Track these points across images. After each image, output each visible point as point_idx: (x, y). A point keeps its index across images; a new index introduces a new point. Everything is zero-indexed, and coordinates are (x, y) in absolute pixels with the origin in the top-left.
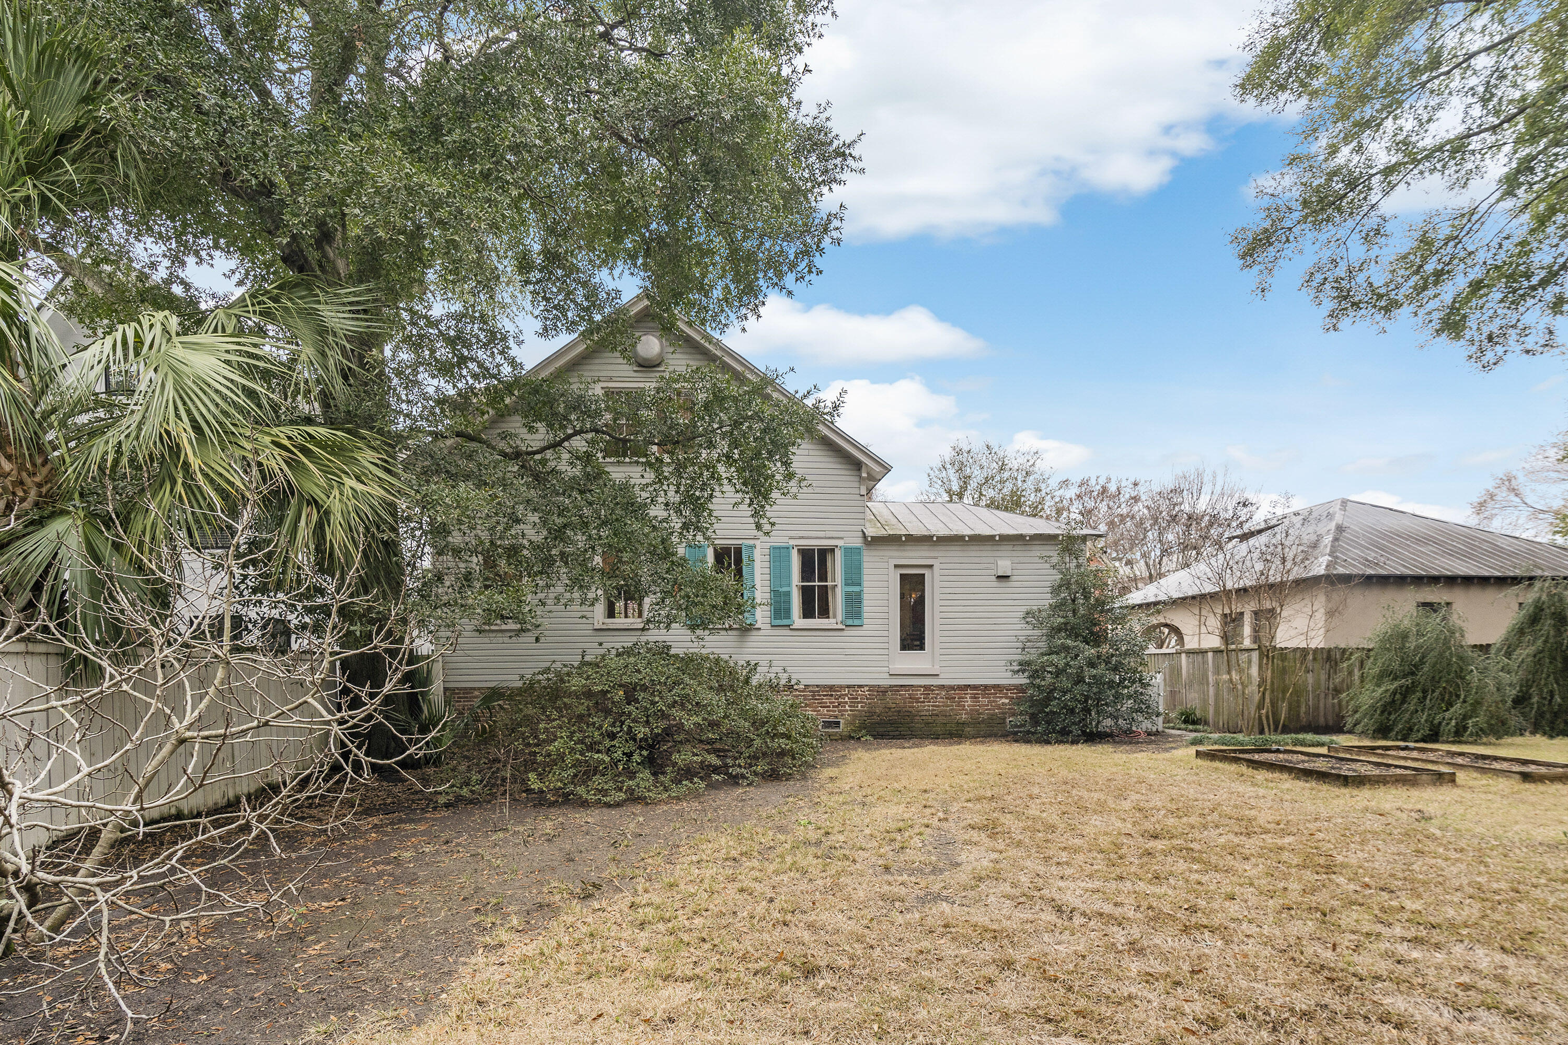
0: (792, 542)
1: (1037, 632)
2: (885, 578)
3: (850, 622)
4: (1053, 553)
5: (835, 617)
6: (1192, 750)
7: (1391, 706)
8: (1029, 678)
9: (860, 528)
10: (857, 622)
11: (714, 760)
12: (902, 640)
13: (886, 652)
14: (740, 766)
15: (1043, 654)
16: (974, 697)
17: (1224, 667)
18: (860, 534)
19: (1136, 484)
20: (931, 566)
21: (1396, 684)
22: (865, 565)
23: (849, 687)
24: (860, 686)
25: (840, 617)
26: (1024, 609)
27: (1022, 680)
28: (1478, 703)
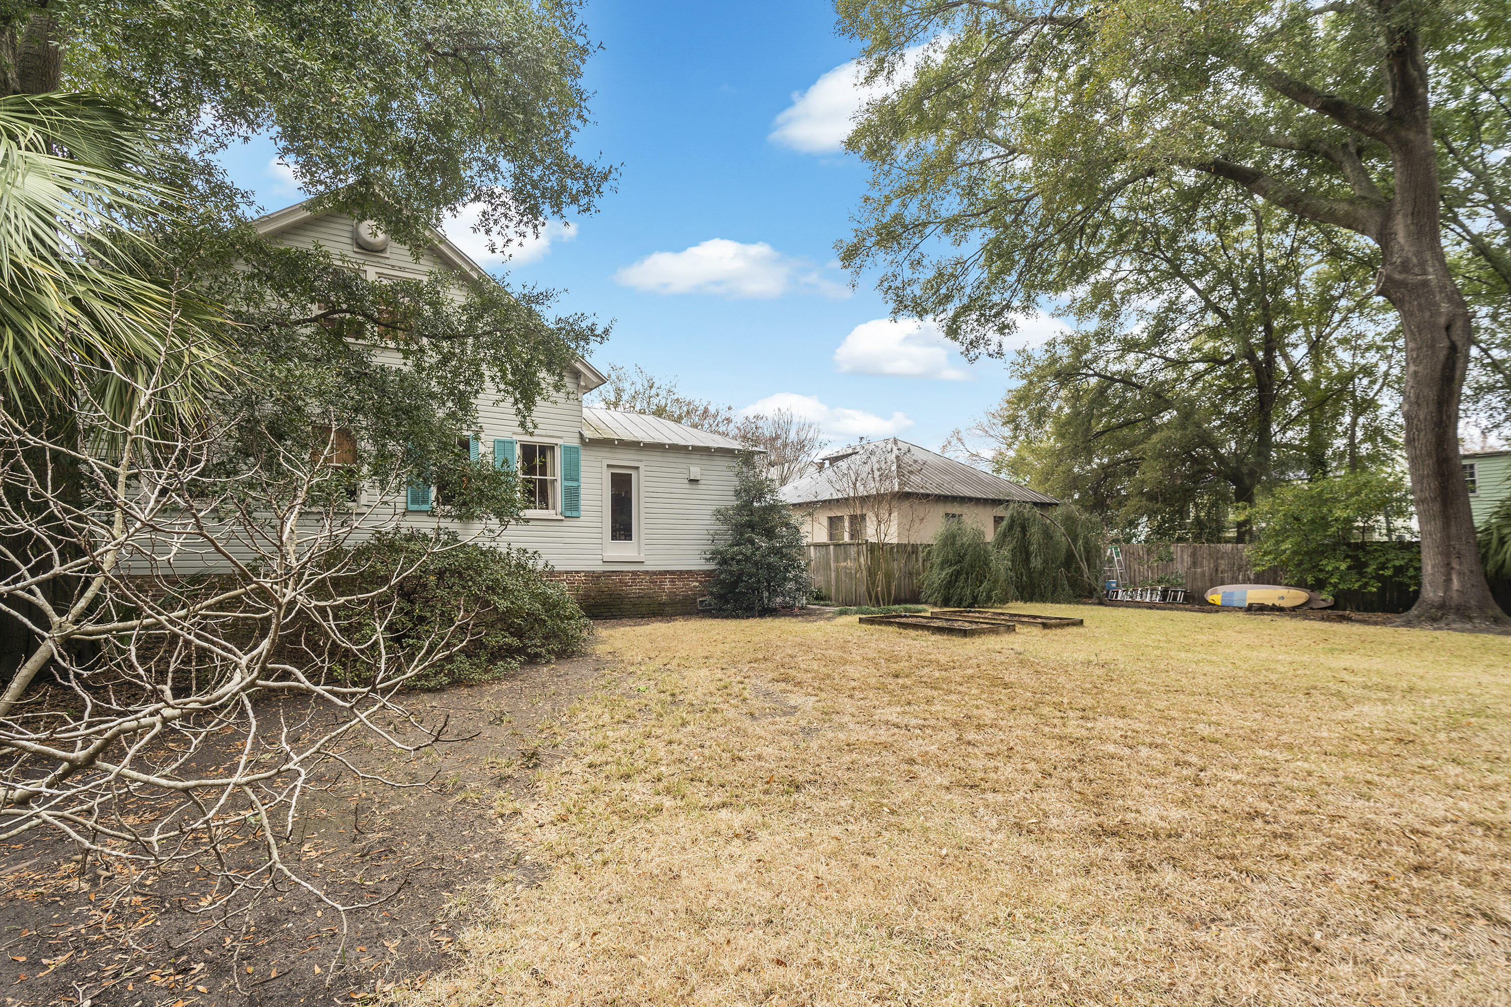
0: (515, 438)
1: (725, 527)
2: (599, 475)
3: (568, 514)
4: (736, 464)
5: (554, 508)
6: (857, 617)
7: (951, 583)
8: (718, 563)
9: (577, 430)
10: (574, 514)
11: (515, 642)
12: (614, 531)
13: (600, 541)
14: (536, 646)
15: (730, 546)
16: (672, 581)
17: (841, 557)
18: (578, 435)
19: (730, 408)
20: (637, 468)
21: (952, 569)
22: (582, 463)
23: (567, 572)
24: (577, 572)
25: (559, 508)
26: (714, 508)
27: (711, 566)
28: (996, 581)
